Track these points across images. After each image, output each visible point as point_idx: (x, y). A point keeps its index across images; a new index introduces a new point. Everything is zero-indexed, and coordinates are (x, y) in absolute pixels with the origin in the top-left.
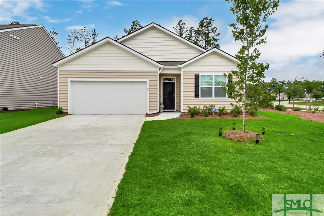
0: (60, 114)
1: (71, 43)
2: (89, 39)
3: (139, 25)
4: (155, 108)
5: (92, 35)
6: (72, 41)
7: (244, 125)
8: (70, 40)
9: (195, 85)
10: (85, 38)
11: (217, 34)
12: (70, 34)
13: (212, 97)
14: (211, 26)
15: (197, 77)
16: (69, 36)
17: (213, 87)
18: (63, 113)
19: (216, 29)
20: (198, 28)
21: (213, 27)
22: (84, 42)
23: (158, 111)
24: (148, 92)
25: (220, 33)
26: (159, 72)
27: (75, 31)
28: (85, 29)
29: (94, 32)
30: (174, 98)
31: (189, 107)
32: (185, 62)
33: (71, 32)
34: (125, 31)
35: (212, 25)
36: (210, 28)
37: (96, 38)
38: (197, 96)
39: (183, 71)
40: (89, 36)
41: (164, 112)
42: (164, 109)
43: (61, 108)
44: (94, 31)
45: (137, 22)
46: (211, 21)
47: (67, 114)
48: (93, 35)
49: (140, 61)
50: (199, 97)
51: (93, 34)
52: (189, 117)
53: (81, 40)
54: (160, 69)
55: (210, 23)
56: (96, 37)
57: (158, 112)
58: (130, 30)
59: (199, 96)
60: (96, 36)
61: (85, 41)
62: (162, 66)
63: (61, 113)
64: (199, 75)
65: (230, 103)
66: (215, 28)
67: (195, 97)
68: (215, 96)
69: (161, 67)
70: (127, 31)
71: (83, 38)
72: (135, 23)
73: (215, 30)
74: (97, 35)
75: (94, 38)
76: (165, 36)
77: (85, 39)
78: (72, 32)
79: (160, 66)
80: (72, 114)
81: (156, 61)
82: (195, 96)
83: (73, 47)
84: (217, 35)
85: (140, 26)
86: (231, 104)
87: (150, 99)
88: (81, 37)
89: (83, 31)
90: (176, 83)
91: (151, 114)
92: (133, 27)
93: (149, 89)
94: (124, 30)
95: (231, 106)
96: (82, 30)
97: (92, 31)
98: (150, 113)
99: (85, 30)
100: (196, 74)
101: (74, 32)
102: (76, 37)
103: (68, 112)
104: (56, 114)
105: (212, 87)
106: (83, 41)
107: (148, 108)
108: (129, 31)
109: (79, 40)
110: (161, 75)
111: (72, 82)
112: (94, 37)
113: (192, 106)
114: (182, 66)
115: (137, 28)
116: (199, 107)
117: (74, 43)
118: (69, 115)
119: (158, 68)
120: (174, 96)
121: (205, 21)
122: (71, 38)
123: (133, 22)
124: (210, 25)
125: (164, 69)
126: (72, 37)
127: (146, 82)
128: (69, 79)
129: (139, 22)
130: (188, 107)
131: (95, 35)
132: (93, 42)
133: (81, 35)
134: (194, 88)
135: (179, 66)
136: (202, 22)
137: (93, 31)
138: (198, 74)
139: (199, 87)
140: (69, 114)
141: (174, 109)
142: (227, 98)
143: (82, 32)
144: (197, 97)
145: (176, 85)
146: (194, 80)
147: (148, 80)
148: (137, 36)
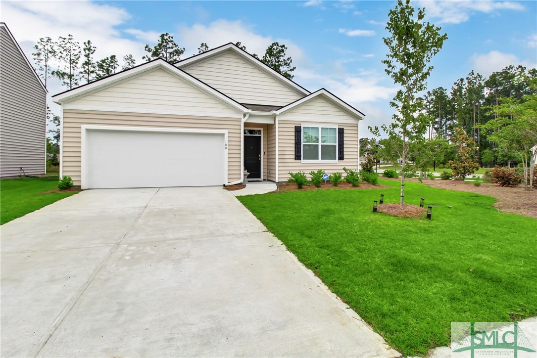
0: (67, 189)
1: (41, 60)
2: (78, 56)
3: (172, 41)
4: (238, 176)
5: (85, 50)
6: (42, 57)
7: (403, 196)
8: (39, 54)
9: (295, 141)
10: (69, 54)
11: (292, 68)
12: (39, 45)
13: (318, 159)
14: (283, 56)
15: (298, 130)
16: (37, 48)
17: (320, 144)
18: (72, 188)
19: (290, 61)
20: (264, 57)
21: (286, 58)
22: (68, 61)
23: (241, 181)
24: (226, 151)
25: (295, 68)
26: (244, 120)
27: (49, 40)
28: (71, 37)
29: (87, 45)
30: (260, 160)
31: (292, 174)
32: (282, 107)
33: (41, 41)
34: (147, 49)
35: (285, 54)
36: (281, 59)
37: (91, 56)
38: (298, 157)
39: (279, 120)
40: (78, 50)
41: (249, 181)
42: (248, 177)
43: (68, 177)
44: (89, 42)
45: (169, 37)
46: (283, 48)
47: (78, 189)
48: (87, 51)
49: (213, 101)
50: (300, 159)
51: (87, 49)
52: (295, 188)
53: (61, 57)
54: (245, 115)
55: (283, 51)
56: (92, 53)
57: (241, 183)
58: (155, 47)
59: (301, 157)
60: (92, 51)
61: (69, 59)
62: (250, 111)
63: (69, 188)
64: (300, 127)
65: (343, 167)
66: (288, 59)
67: (296, 159)
68: (322, 158)
69: (247, 113)
70: (149, 49)
71: (65, 53)
72: (166, 37)
73: (288, 62)
74: (94, 50)
75: (87, 56)
76: (248, 66)
77: (69, 56)
78: (43, 40)
79: (245, 110)
80: (89, 189)
81: (241, 104)
82: (295, 157)
83: (44, 67)
84: (291, 70)
85: (172, 44)
86: (344, 169)
87: (228, 162)
88: (62, 52)
89: (66, 41)
90: (264, 137)
91: (231, 186)
92: (161, 44)
93: (227, 147)
94: (146, 47)
95: (344, 172)
96: (65, 39)
97: (85, 43)
98: (230, 184)
99: (70, 41)
100: (297, 125)
101: (47, 41)
102: (50, 50)
103: (80, 186)
104: (58, 189)
105: (318, 145)
106: (66, 59)
107: (226, 177)
108: (154, 49)
109: (58, 57)
110: (246, 124)
111: (88, 130)
112: (89, 54)
113: (294, 172)
114: (278, 112)
115: (168, 46)
116: (304, 174)
117: (46, 61)
118: (82, 190)
119: (241, 114)
120: (260, 158)
121: (275, 47)
122: (40, 52)
123: (162, 36)
124: (282, 54)
125: (251, 116)
126: (43, 50)
127: (223, 135)
128: (84, 127)
129: (172, 37)
130: (290, 173)
131: (89, 49)
132: (86, 62)
133: (63, 48)
134: (294, 146)
135: (275, 112)
136: (271, 48)
137: (87, 42)
138: (299, 125)
139: (301, 144)
140: (82, 188)
141: (260, 177)
142: (337, 161)
143: (64, 43)
144: (298, 159)
145: (264, 141)
146: (294, 134)
147: (225, 132)
148: (205, 61)
